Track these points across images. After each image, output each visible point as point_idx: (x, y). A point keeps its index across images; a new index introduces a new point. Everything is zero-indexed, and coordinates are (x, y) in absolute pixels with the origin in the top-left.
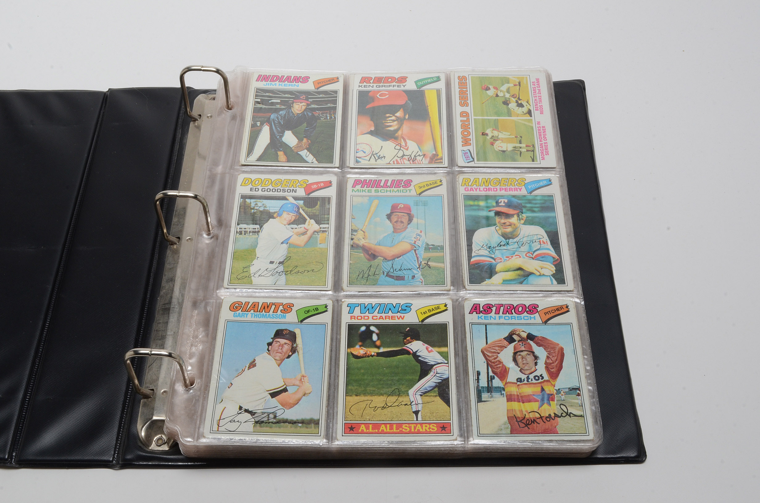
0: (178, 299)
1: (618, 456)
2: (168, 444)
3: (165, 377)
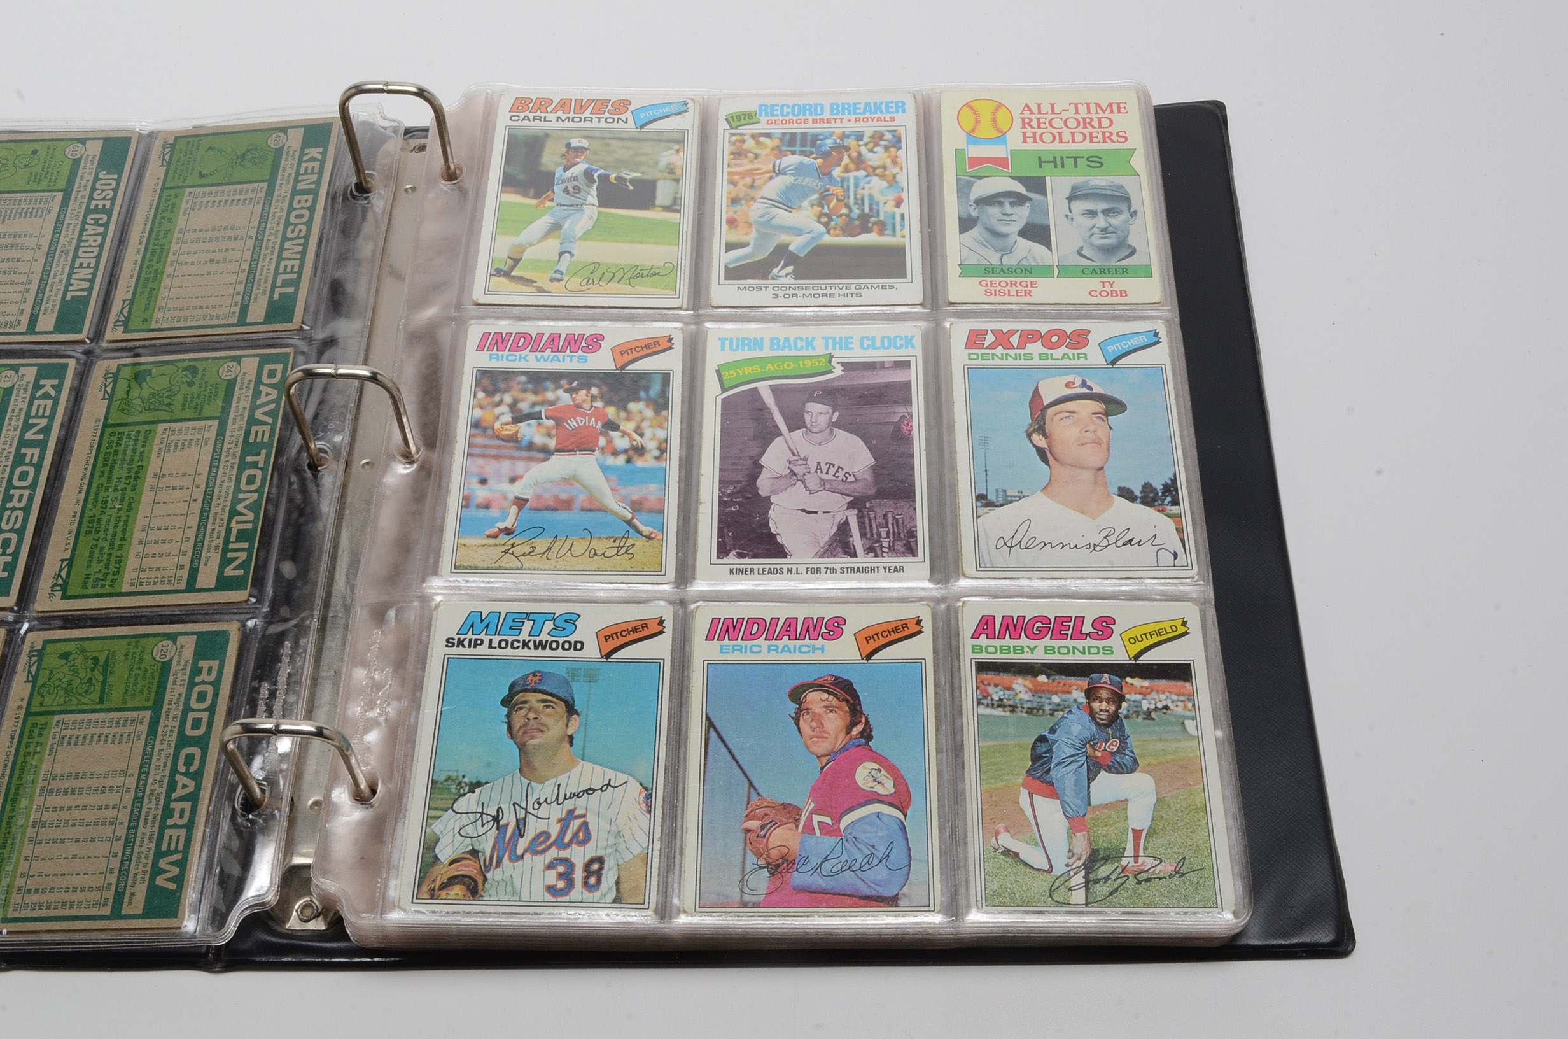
0: (344, 598)
1: (1294, 941)
2: (325, 918)
3: (317, 772)
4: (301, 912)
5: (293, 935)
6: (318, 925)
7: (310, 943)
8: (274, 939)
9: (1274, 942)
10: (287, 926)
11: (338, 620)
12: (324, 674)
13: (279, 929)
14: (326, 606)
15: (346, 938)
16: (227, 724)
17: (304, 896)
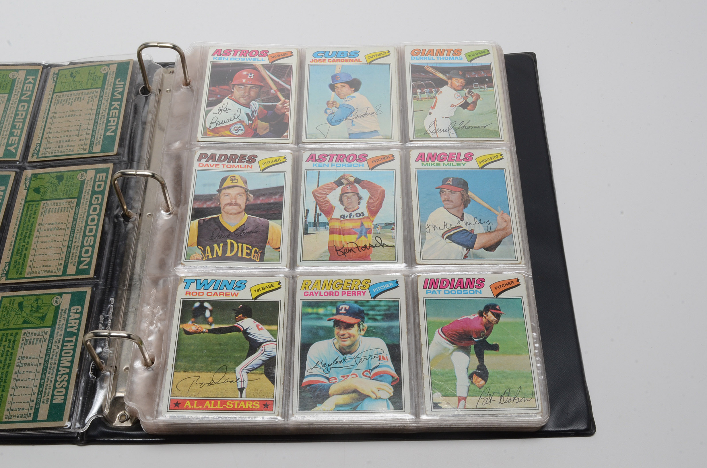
4: (120, 418)
5: (116, 428)
6: (128, 424)
7: (124, 432)
8: (108, 430)
9: (560, 429)
10: (114, 424)
11: (136, 286)
12: (130, 310)
13: (110, 426)
14: (131, 279)
15: (141, 429)
16: (86, 332)
17: (122, 410)
